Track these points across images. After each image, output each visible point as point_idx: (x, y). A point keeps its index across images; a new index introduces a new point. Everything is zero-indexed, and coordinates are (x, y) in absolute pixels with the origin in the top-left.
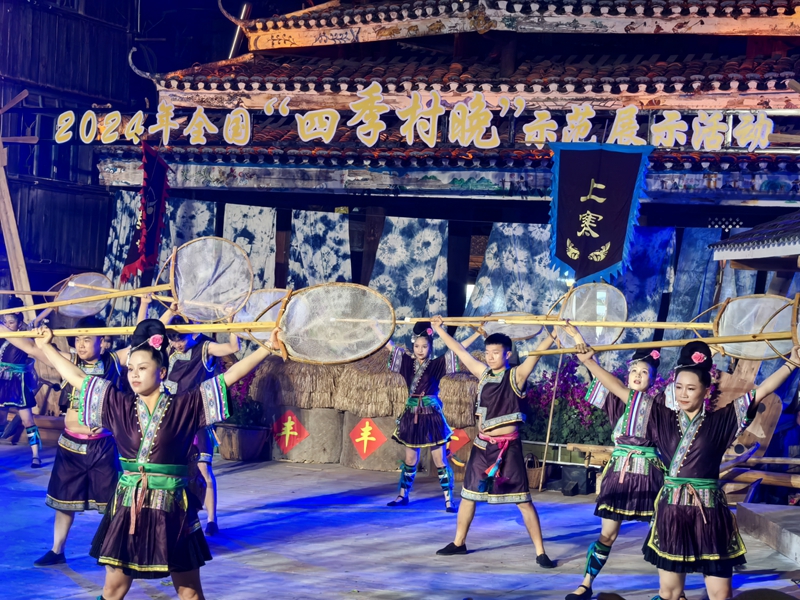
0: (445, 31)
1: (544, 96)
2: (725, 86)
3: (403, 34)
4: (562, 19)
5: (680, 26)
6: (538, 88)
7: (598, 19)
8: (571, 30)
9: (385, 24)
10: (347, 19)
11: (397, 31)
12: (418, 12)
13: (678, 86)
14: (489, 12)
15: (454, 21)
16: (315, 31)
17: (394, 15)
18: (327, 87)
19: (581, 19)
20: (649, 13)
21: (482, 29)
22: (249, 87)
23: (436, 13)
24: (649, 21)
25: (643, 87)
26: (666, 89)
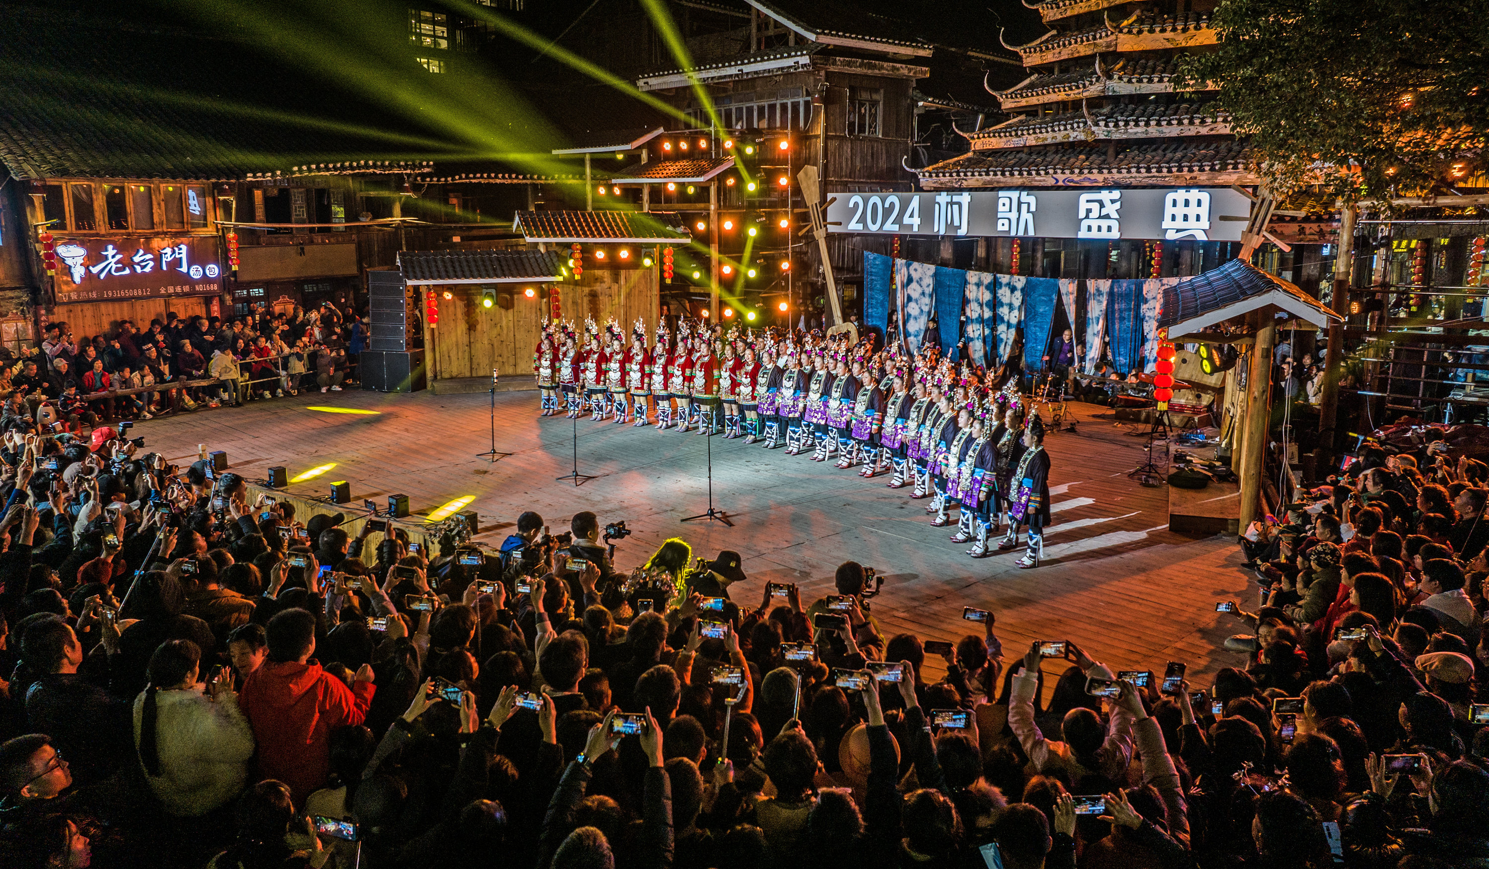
0: (1071, 139)
1: (1129, 175)
2: (1235, 167)
3: (1049, 141)
4: (1139, 130)
5: (1212, 130)
6: (1124, 171)
7: (1160, 128)
8: (1144, 136)
9: (1040, 135)
10: (1020, 133)
11: (1046, 139)
12: (1056, 129)
13: (1207, 168)
14: (1093, 128)
15: (1075, 134)
16: (1004, 139)
17: (1044, 130)
18: (1007, 173)
19: (1150, 129)
20: (1191, 123)
21: (1090, 139)
22: (966, 175)
23: (1066, 129)
24: (1192, 127)
25: (1186, 169)
26: (1200, 170)
